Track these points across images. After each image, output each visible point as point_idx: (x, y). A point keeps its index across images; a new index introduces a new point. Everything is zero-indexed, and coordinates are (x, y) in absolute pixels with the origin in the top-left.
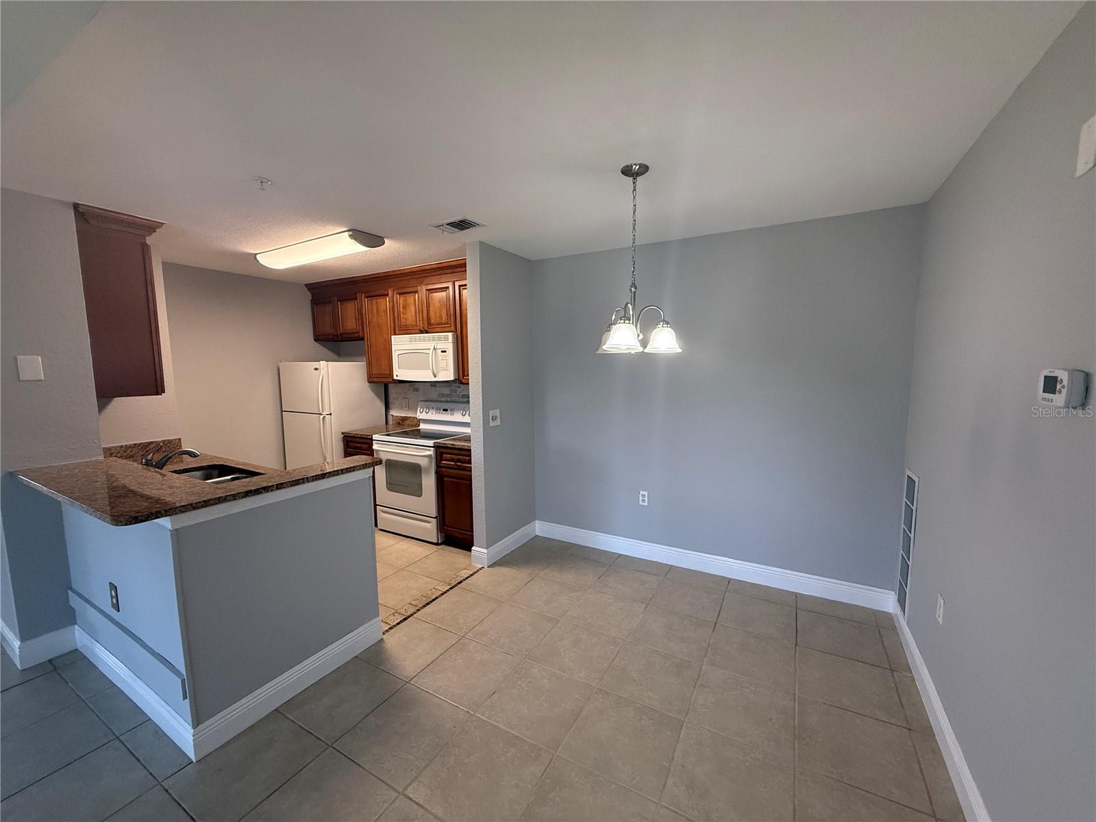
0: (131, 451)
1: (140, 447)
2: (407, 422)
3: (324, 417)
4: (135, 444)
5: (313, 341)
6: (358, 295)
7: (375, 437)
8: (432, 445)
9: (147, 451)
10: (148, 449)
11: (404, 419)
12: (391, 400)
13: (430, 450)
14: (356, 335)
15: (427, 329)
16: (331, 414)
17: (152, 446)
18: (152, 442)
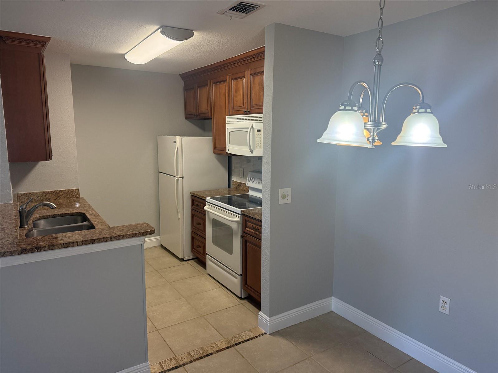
0: (49, 196)
1: (54, 194)
2: (241, 187)
3: (178, 180)
4: (51, 191)
5: (185, 119)
6: (209, 81)
7: (208, 199)
8: (240, 213)
9: (58, 197)
10: (59, 195)
11: (240, 184)
12: (233, 168)
13: (238, 217)
14: (207, 115)
15: (249, 110)
16: (183, 178)
17: (61, 193)
18: (61, 191)
